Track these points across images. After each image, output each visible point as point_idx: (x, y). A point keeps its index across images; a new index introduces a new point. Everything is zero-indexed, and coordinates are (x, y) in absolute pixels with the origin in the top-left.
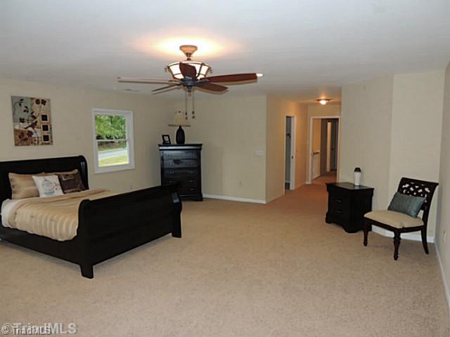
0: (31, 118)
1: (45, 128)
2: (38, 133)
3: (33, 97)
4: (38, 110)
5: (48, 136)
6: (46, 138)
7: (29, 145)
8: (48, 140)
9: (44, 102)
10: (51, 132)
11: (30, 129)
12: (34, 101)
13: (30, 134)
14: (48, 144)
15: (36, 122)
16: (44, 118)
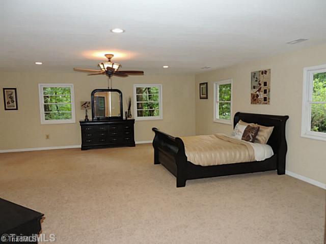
0: (258, 85)
1: (265, 92)
2: (262, 95)
3: (260, 70)
4: (263, 79)
5: (266, 98)
6: (265, 99)
7: (256, 104)
8: (266, 101)
9: (266, 72)
10: (269, 95)
11: (258, 93)
12: (261, 73)
13: (258, 96)
14: (266, 103)
15: (261, 88)
16: (265, 84)
